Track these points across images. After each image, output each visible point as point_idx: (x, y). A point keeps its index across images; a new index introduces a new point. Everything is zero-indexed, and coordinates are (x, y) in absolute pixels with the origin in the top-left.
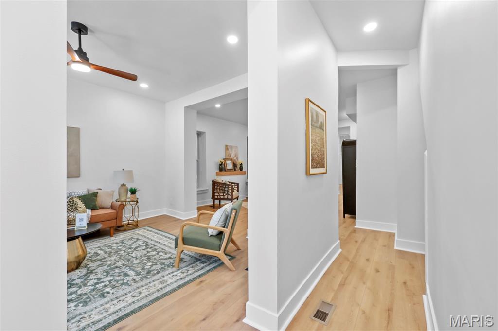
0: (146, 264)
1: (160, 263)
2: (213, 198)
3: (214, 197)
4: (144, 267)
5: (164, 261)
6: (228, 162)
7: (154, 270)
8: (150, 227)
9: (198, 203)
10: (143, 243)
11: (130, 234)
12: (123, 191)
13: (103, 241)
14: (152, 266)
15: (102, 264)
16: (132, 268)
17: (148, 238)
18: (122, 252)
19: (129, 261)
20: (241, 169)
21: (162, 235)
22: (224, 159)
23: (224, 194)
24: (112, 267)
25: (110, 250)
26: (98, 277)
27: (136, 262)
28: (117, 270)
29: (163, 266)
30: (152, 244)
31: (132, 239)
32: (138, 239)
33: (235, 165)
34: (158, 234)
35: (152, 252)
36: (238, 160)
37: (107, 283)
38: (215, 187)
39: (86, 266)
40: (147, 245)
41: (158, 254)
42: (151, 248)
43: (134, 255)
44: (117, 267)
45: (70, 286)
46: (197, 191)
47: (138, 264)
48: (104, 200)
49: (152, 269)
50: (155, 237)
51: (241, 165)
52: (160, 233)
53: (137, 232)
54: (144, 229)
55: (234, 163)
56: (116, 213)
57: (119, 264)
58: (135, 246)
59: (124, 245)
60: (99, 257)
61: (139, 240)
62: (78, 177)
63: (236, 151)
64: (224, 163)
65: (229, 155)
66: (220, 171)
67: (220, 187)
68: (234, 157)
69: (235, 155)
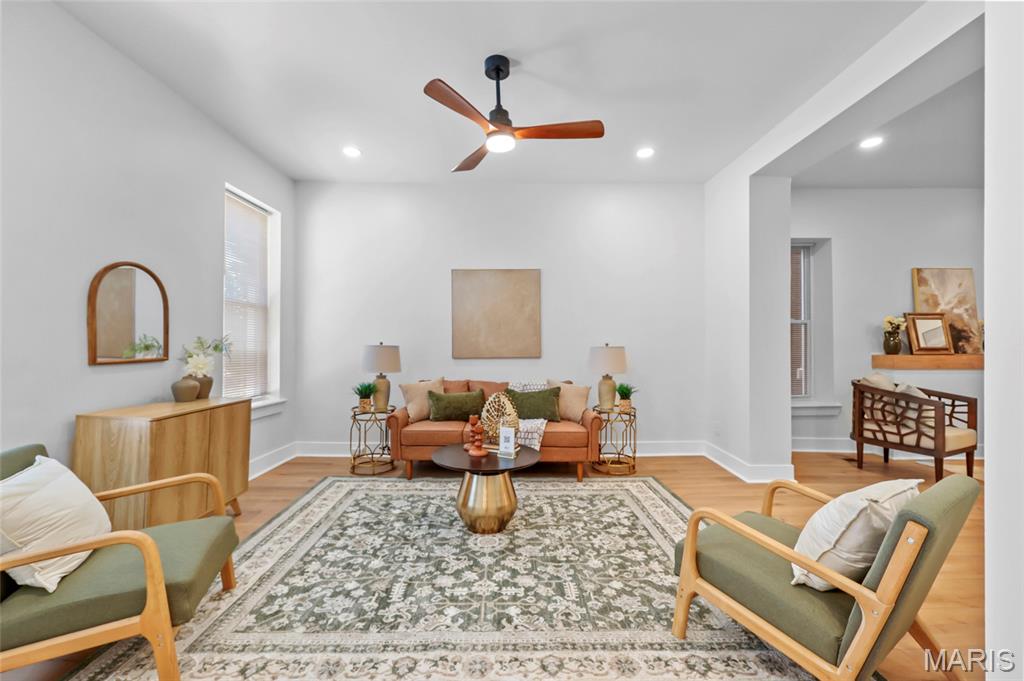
0: (610, 578)
1: (641, 595)
2: (858, 434)
3: (861, 435)
4: (602, 588)
5: (653, 593)
6: (923, 326)
7: (619, 609)
8: (656, 480)
9: (793, 441)
10: (628, 518)
11: (612, 484)
12: (606, 388)
13: (563, 486)
14: (620, 593)
15: (537, 539)
16: (580, 576)
17: (643, 508)
18: (581, 525)
19: (582, 552)
21: (676, 511)
22: (905, 315)
23: (904, 431)
24: (548, 554)
25: (564, 510)
26: (516, 568)
27: (595, 563)
28: (551, 569)
29: (646, 609)
30: (645, 529)
31: (611, 497)
32: (621, 504)
33: (958, 335)
34: (668, 503)
35: (636, 552)
37: (521, 592)
38: (862, 402)
39: (512, 533)
40: (633, 527)
41: (647, 562)
42: (640, 537)
43: (597, 542)
44: (554, 560)
45: (471, 566)
46: (793, 408)
47: (596, 571)
48: (571, 404)
49: (617, 603)
50: (660, 510)
52: (675, 502)
53: (627, 485)
54: (644, 482)
55: (952, 327)
56: (586, 435)
57: (561, 554)
58: (610, 520)
59: (591, 508)
60: (540, 521)
61: (624, 506)
62: (539, 357)
63: (960, 285)
64: (907, 327)
65: (927, 301)
66: (888, 353)
67: (886, 404)
68: (953, 308)
69: (956, 301)
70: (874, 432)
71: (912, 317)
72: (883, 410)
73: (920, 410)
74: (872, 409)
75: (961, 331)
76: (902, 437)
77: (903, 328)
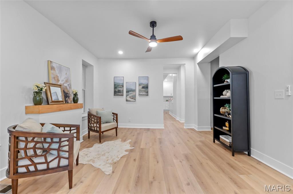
6: (53, 89)
20: (75, 101)
23: (50, 159)
33: (66, 95)
36: (70, 88)
51: (76, 95)
55: (64, 91)
63: (66, 74)
64: (46, 90)
65: (54, 78)
66: (35, 104)
67: (37, 142)
68: (64, 83)
69: (65, 80)
70: (27, 167)
71: (49, 84)
72: (34, 148)
73: (60, 142)
74: (26, 149)
75: (67, 94)
76: (48, 163)
77: (44, 90)
